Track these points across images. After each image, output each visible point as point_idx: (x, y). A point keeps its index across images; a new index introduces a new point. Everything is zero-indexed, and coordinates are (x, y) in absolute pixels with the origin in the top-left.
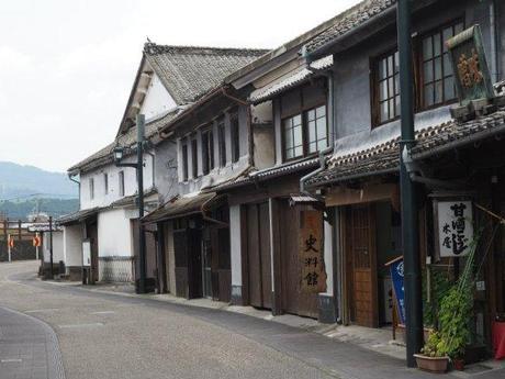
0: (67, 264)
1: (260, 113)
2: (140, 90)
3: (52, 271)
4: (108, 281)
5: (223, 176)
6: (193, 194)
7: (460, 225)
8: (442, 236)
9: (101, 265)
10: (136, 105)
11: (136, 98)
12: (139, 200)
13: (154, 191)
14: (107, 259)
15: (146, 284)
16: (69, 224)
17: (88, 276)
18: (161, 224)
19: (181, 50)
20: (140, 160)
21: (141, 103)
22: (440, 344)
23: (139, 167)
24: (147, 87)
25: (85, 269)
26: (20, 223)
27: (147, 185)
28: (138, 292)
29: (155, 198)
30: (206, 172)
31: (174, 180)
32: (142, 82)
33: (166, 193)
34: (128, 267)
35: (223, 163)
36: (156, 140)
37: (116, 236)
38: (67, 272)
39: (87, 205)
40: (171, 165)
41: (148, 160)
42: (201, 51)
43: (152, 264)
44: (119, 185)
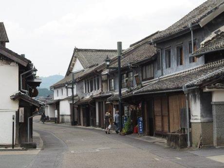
0: (49, 117)
1: (104, 78)
2: (73, 62)
4: (63, 122)
6: (88, 97)
7: (128, 110)
8: (125, 112)
9: (60, 117)
10: (71, 67)
11: (72, 65)
12: (72, 98)
13: (77, 95)
14: (62, 115)
15: (74, 123)
16: (50, 104)
17: (56, 121)
18: (79, 106)
19: (86, 50)
20: (73, 86)
21: (73, 66)
22: (124, 131)
23: (72, 88)
24: (75, 61)
25: (56, 118)
27: (75, 93)
28: (72, 125)
29: (77, 97)
30: (91, 91)
31: (83, 92)
32: (73, 60)
33: (80, 96)
34: (69, 118)
35: (95, 89)
36: (77, 80)
37: (65, 108)
38: (50, 119)
39: (56, 98)
40: (82, 88)
41: (75, 86)
44: (66, 93)
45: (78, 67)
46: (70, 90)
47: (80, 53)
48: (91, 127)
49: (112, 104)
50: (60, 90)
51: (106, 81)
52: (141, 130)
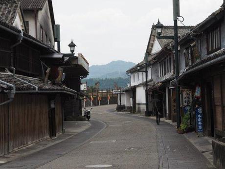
0: (126, 106)
2: (151, 42)
3: (121, 108)
5: (168, 76)
8: (184, 100)
9: (137, 106)
10: (150, 47)
11: (150, 46)
12: (146, 84)
13: (151, 80)
14: (139, 104)
15: (148, 113)
16: (127, 91)
18: (153, 92)
20: (146, 69)
21: (152, 46)
23: (146, 72)
24: (154, 41)
25: (131, 108)
26: (102, 90)
27: (149, 78)
28: (146, 116)
29: (152, 83)
30: (165, 75)
31: (158, 76)
32: (152, 39)
33: (155, 80)
34: (144, 107)
35: (168, 72)
36: (152, 62)
37: (141, 96)
38: (126, 108)
40: (156, 71)
41: (149, 70)
45: (157, 48)
46: (144, 74)
50: (136, 75)
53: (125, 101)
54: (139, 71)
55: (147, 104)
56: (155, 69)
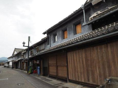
1: (22, 54)
3: (5, 67)
4: (10, 67)
5: (19, 59)
6: (17, 60)
8: (30, 64)
11: (14, 53)
12: (13, 61)
15: (13, 68)
16: (7, 63)
17: (8, 67)
19: (18, 49)
27: (14, 60)
32: (14, 51)
33: (15, 60)
34: (11, 66)
37: (11, 64)
39: (9, 61)
40: (16, 58)
41: (14, 58)
42: (19, 49)
43: (13, 66)
44: (11, 60)
45: (16, 53)
46: (12, 59)
47: (16, 49)
48: (17, 69)
49: (24, 62)
50: (10, 59)
51: (23, 55)
52: (39, 73)
53: (6, 65)
54: (11, 58)
55: (12, 66)
56: (15, 57)
